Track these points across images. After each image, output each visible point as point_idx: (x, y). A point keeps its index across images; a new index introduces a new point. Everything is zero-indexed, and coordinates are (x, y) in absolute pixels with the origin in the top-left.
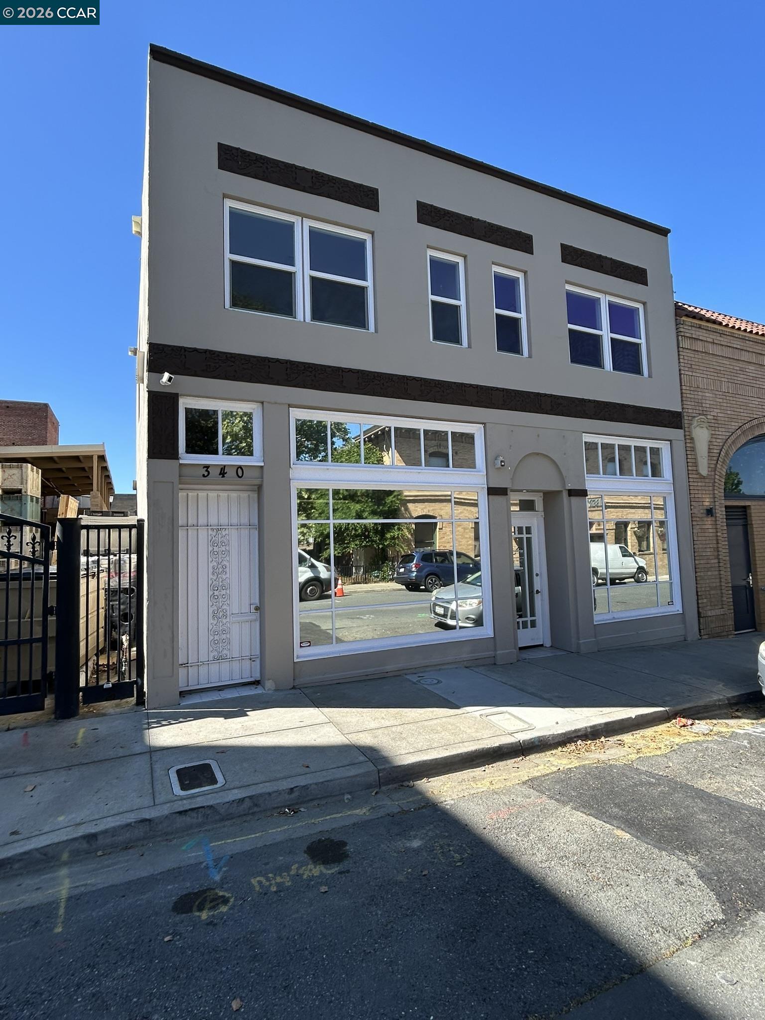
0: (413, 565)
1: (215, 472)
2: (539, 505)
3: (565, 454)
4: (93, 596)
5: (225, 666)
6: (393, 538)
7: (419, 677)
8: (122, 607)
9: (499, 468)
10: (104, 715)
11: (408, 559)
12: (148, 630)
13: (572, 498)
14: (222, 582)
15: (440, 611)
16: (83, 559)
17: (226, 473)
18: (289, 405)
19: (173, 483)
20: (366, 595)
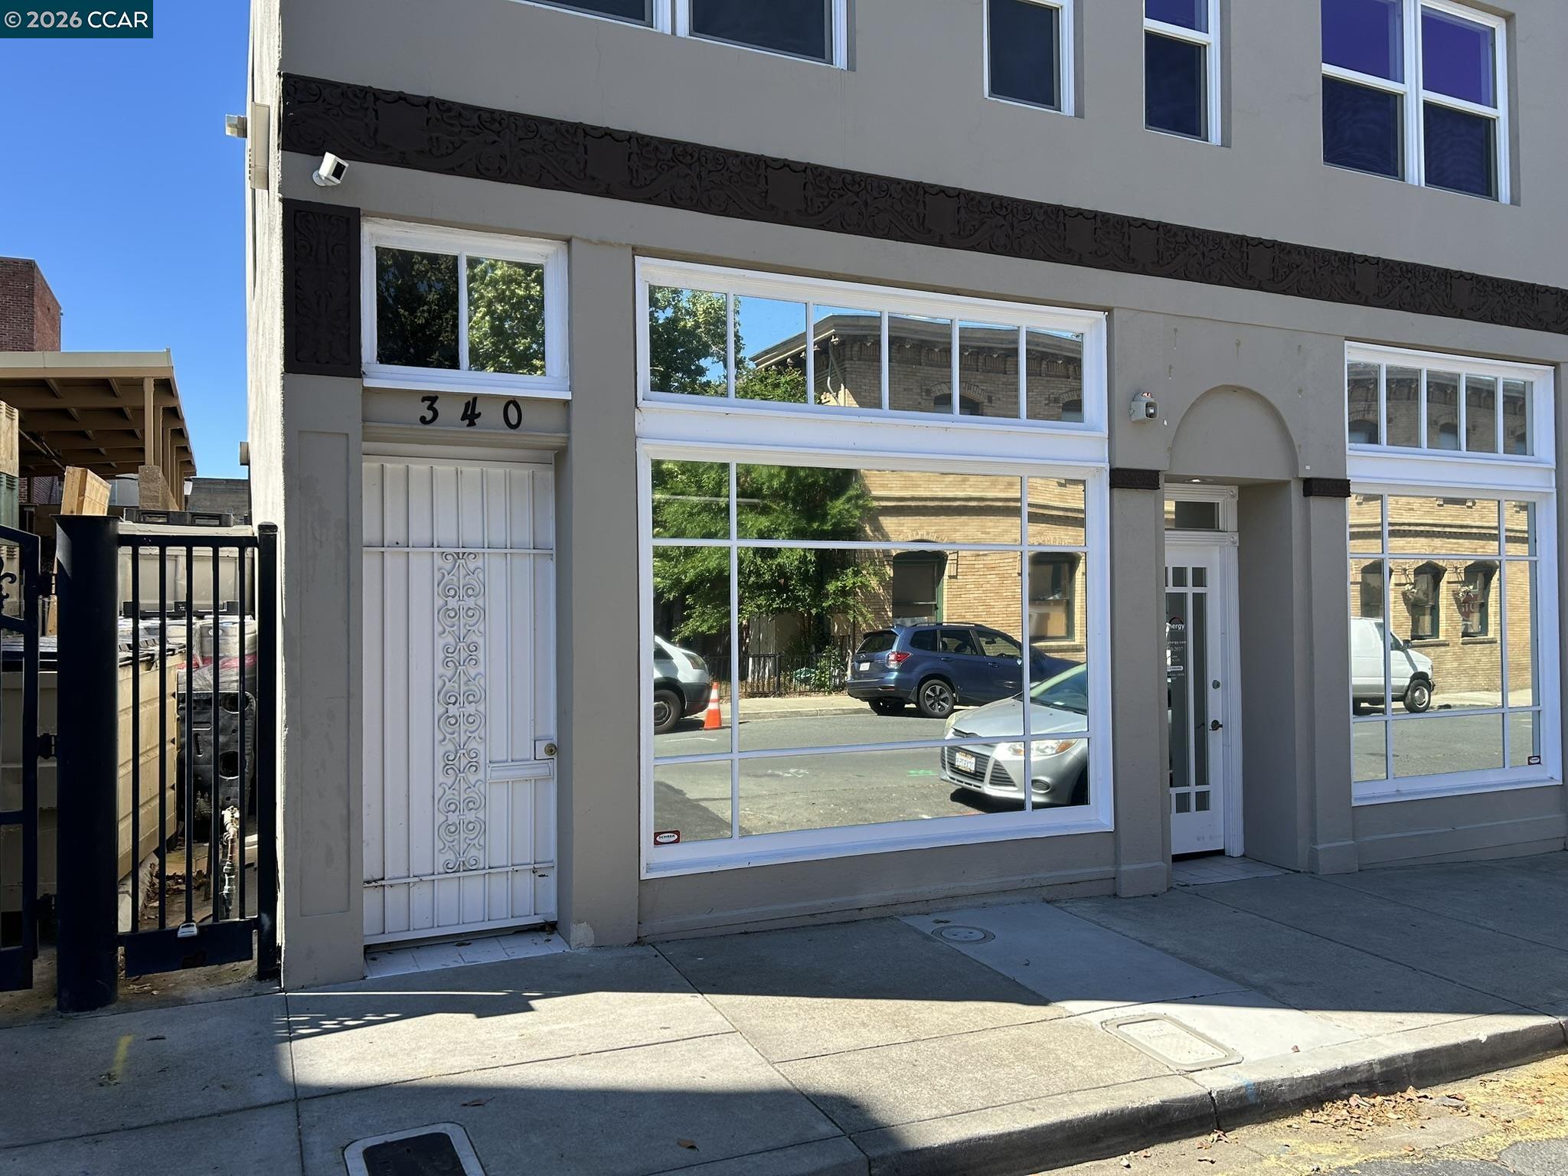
0: (891, 656)
1: (451, 413)
2: (1228, 516)
3: (1300, 391)
4: (149, 712)
5: (474, 887)
6: (843, 592)
7: (938, 922)
8: (222, 739)
9: (1141, 422)
10: (179, 1002)
11: (879, 640)
12: (286, 799)
13: (1311, 499)
14: (466, 683)
15: (966, 763)
16: (124, 625)
17: (480, 414)
18: (634, 249)
19: (347, 435)
20: (782, 722)
